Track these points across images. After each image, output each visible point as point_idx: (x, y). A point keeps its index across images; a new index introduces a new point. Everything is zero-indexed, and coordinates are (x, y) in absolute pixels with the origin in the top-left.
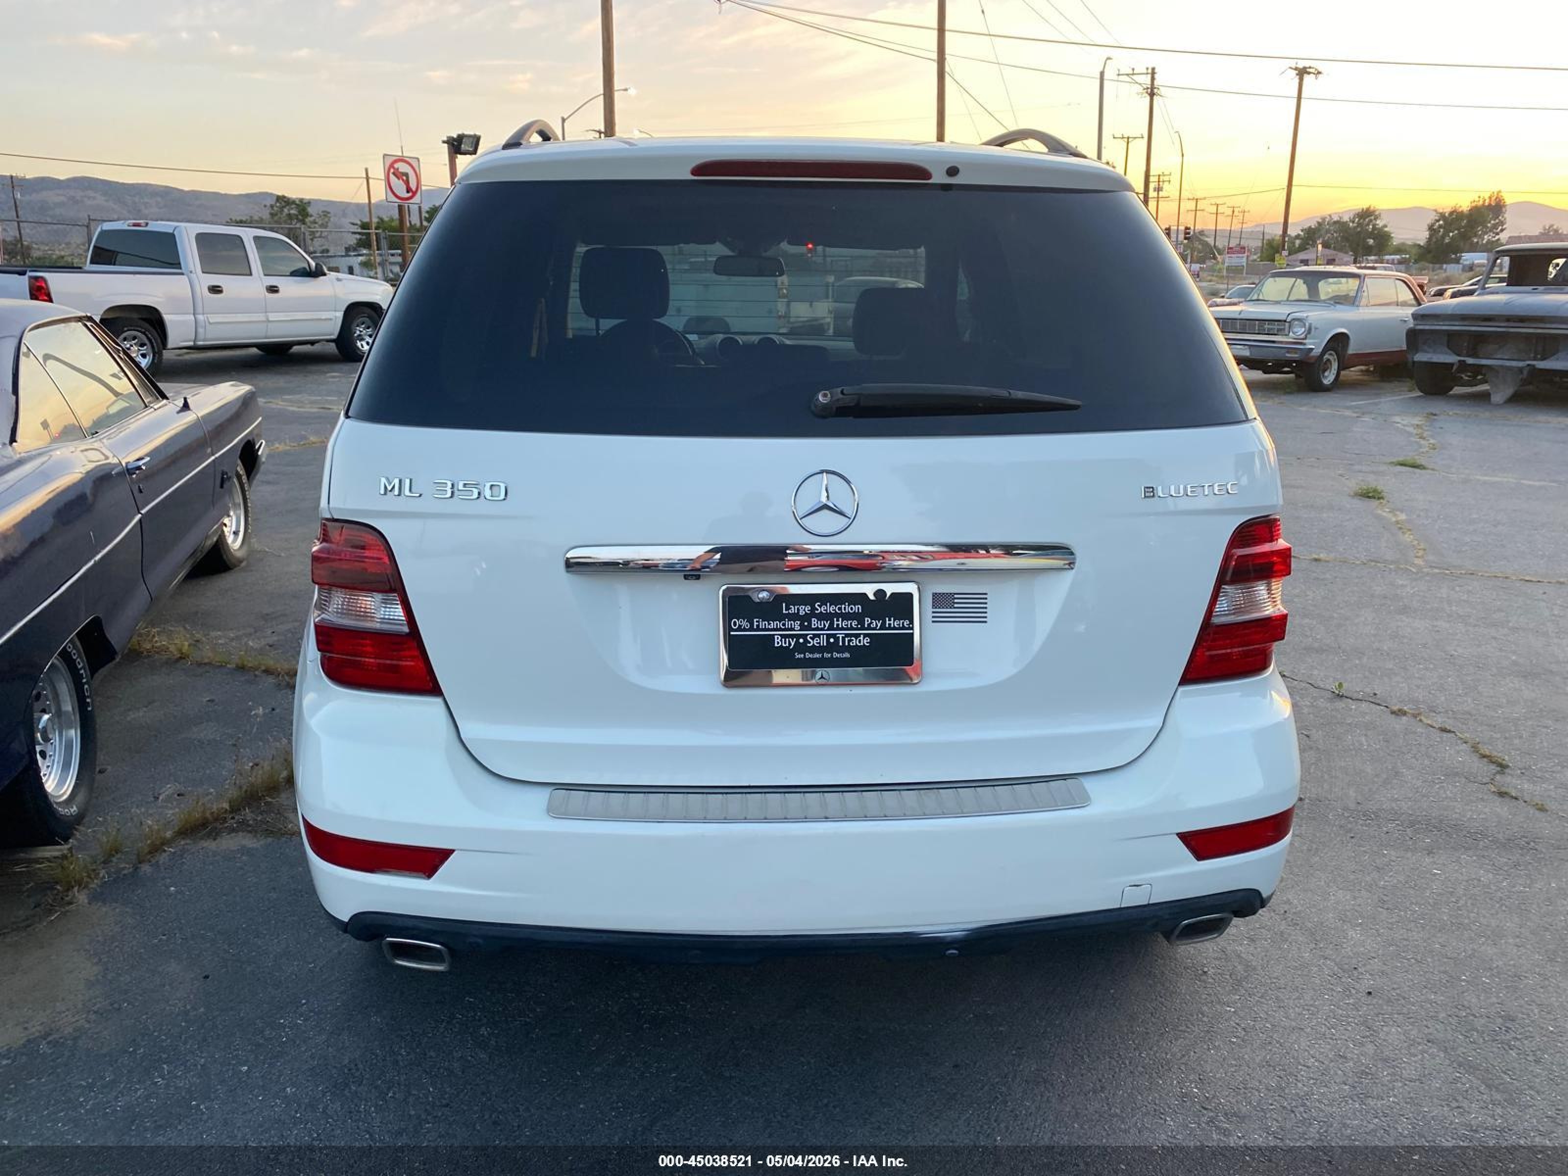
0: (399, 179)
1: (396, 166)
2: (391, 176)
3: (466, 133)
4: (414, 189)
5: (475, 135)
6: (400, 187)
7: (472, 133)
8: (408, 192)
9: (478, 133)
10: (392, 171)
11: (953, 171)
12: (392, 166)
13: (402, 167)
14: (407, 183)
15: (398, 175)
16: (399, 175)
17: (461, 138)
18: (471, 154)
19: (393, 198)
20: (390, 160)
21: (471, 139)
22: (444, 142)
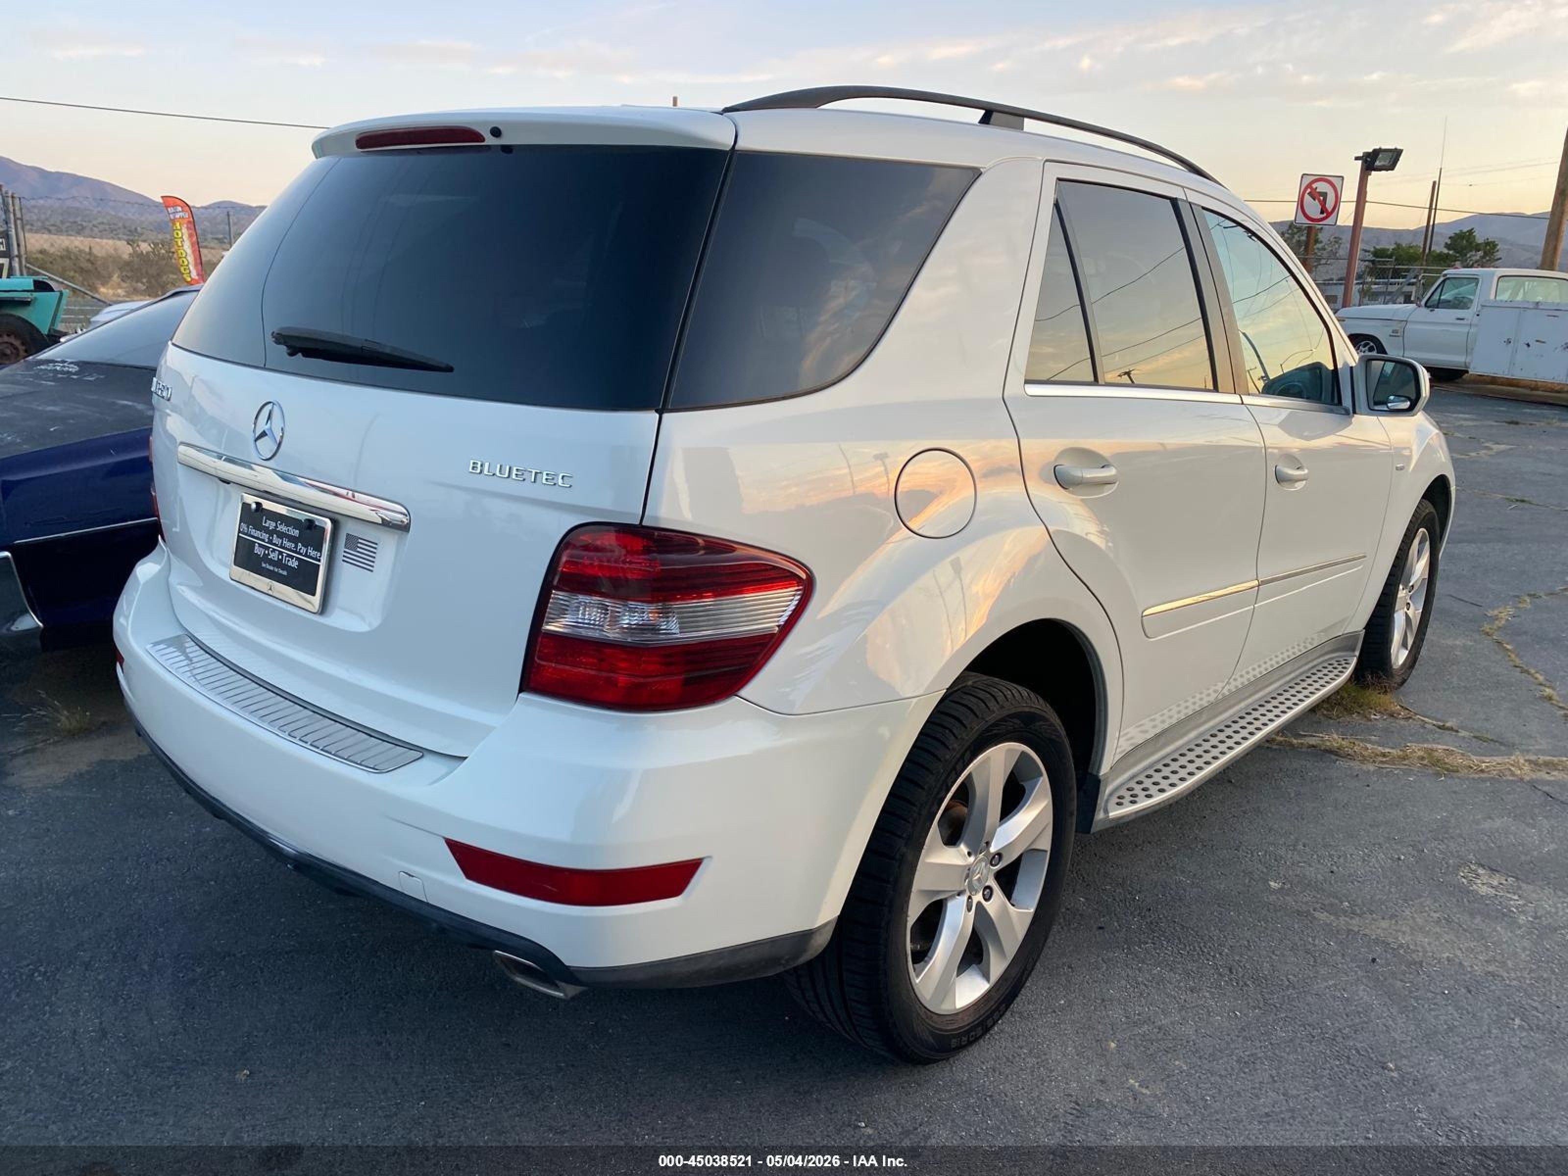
0: (1314, 199)
1: (1314, 186)
2: (1307, 197)
3: (1383, 147)
4: (1330, 210)
5: (1396, 149)
6: (1313, 208)
7: (1393, 147)
8: (1322, 212)
9: (1399, 147)
10: (1309, 190)
11: (496, 132)
12: (1309, 186)
13: (1321, 187)
14: (1323, 203)
15: (1314, 195)
16: (1316, 195)
17: (1376, 153)
18: (1387, 170)
19: (1302, 220)
20: (1307, 181)
21: (1390, 154)
22: (1357, 158)
